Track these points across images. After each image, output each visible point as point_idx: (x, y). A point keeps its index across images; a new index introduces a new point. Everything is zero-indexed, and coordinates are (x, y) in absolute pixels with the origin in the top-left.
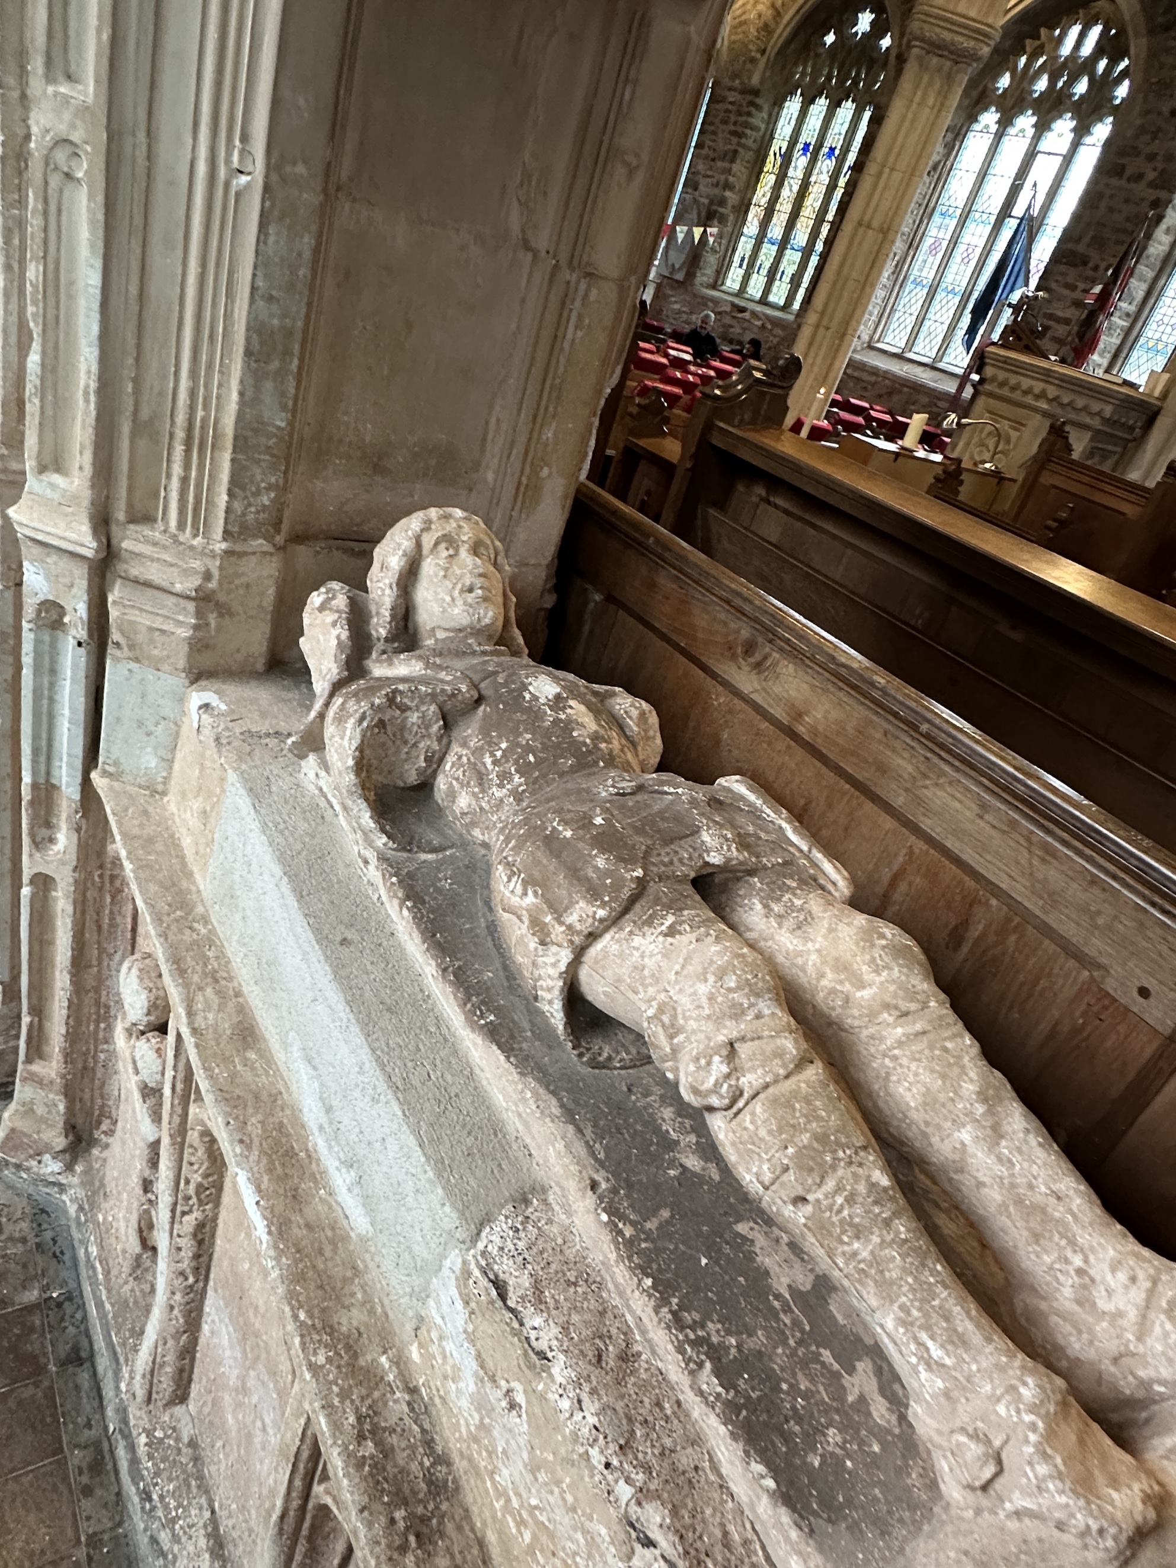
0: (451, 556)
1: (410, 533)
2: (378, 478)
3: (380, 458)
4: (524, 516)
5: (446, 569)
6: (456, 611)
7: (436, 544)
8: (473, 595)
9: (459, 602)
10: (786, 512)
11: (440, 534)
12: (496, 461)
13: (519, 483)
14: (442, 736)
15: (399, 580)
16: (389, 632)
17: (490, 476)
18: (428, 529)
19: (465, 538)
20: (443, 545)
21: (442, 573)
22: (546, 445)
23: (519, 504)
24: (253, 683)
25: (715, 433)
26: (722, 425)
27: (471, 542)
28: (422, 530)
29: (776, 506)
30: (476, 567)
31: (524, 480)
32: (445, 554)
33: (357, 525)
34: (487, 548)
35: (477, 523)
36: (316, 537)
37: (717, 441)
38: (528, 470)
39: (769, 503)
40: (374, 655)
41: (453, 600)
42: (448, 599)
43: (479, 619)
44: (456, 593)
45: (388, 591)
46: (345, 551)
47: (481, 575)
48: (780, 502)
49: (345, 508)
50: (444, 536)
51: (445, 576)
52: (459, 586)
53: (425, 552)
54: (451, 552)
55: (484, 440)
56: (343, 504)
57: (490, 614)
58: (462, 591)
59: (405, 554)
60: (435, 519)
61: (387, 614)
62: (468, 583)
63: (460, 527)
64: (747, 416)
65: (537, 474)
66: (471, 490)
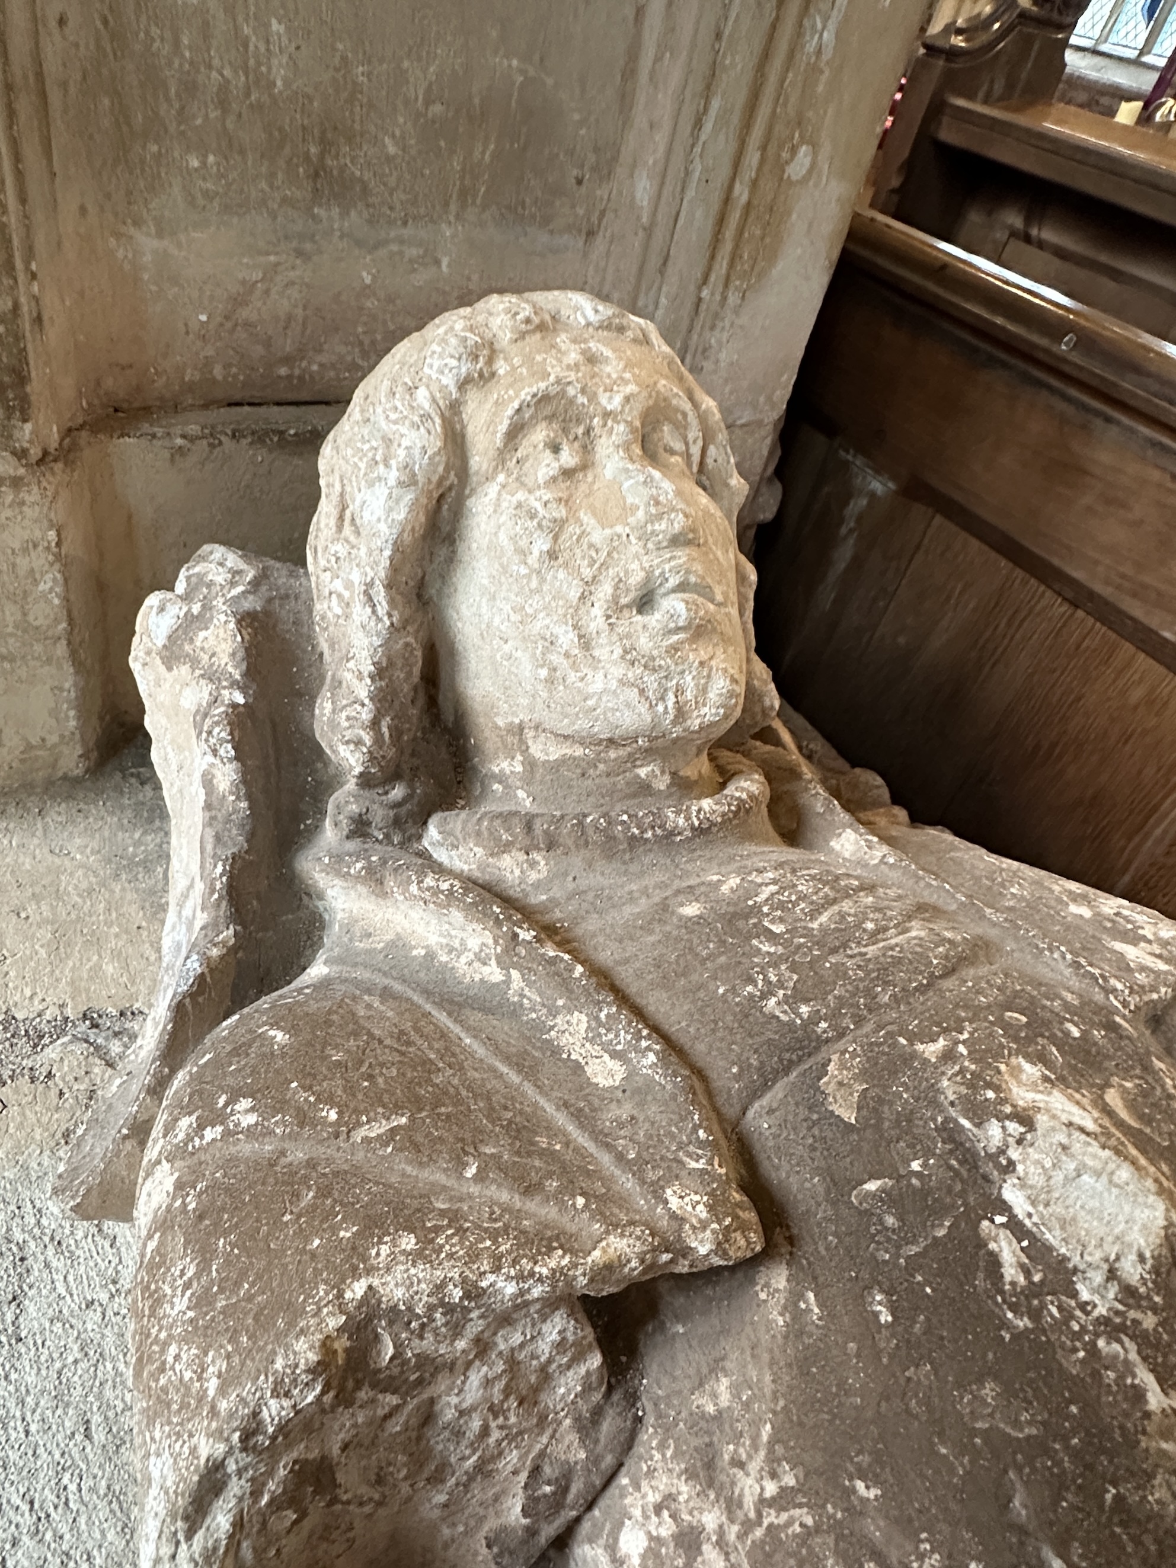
0: (568, 473)
1: (422, 396)
2: (328, 214)
3: (325, 144)
4: (733, 299)
5: (557, 528)
6: (597, 683)
7: (515, 432)
8: (655, 619)
9: (607, 651)
10: (1061, 253)
11: (525, 394)
12: (661, 138)
13: (727, 199)
14: (597, 1413)
15: (395, 568)
16: (372, 758)
17: (643, 189)
18: (486, 378)
19: (614, 403)
20: (540, 434)
21: (542, 544)
22: (814, 70)
23: (721, 266)
24: (57, 813)
25: (945, 120)
26: (961, 102)
27: (633, 415)
28: (463, 384)
29: (1041, 245)
30: (659, 510)
31: (741, 193)
32: (546, 466)
33: (287, 360)
34: (681, 428)
35: (645, 340)
36: (173, 406)
37: (949, 134)
38: (752, 158)
39: (1027, 239)
40: (330, 834)
41: (585, 643)
42: (567, 638)
43: (681, 714)
44: (595, 618)
45: (360, 613)
46: (260, 438)
47: (676, 541)
48: (1048, 235)
49: (244, 313)
50: (543, 399)
51: (553, 555)
52: (605, 590)
53: (479, 461)
54: (568, 457)
55: (630, 73)
56: (239, 301)
57: (719, 686)
58: (616, 608)
59: (409, 481)
60: (505, 337)
61: (363, 690)
62: (636, 578)
63: (592, 359)
64: (999, 87)
65: (781, 167)
66: (591, 234)
